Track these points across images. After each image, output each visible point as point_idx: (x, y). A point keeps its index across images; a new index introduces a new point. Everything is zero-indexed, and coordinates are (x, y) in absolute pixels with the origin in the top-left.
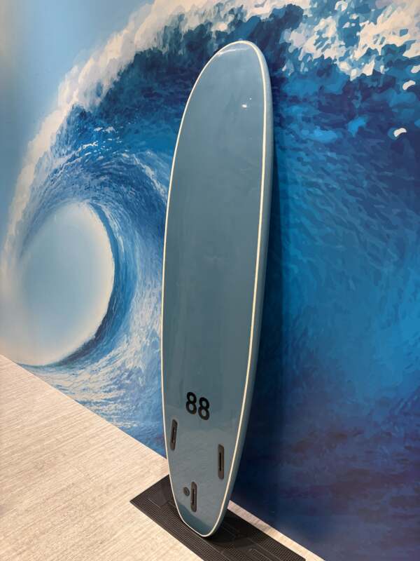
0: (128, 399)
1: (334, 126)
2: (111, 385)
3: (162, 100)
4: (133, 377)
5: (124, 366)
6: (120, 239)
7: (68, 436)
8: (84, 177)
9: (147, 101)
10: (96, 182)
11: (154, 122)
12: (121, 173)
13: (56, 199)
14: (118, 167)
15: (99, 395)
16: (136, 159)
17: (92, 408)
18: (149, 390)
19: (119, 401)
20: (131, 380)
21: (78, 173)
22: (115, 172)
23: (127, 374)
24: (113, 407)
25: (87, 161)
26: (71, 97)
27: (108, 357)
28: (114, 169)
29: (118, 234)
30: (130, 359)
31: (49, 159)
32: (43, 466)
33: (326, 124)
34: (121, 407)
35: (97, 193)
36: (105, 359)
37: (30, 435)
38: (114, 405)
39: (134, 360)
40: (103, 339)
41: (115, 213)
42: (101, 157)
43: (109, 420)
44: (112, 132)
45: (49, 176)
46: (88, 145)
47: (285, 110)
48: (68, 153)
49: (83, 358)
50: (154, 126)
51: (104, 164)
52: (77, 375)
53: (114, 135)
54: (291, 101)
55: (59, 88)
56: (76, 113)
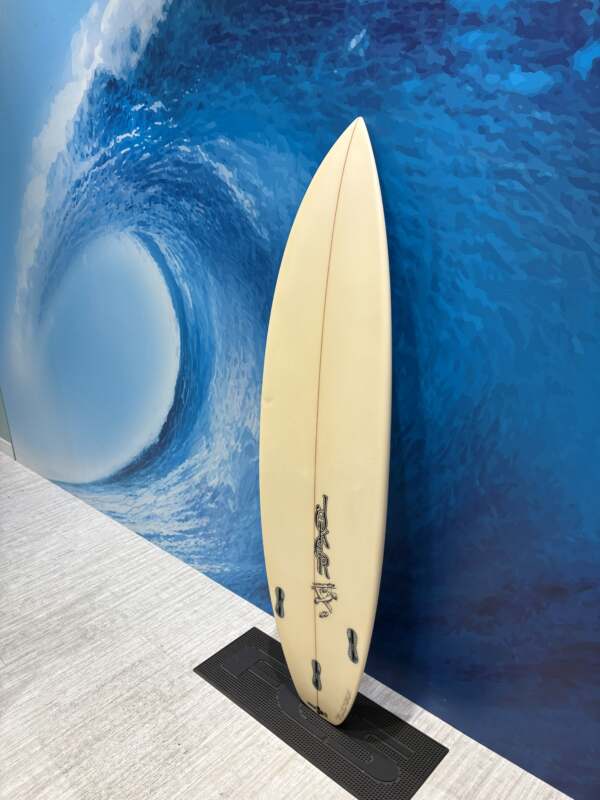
0: (215, 531)
1: (547, 62)
2: (187, 510)
3: (239, 46)
4: (221, 498)
5: (206, 483)
6: (186, 288)
7: (128, 588)
8: (122, 189)
9: (214, 49)
10: (141, 196)
11: (227, 87)
12: (179, 179)
13: (82, 229)
14: (174, 169)
15: (170, 525)
16: (203, 154)
17: (162, 544)
18: (245, 518)
19: (201, 533)
20: (217, 503)
21: (112, 184)
22: (170, 178)
23: (210, 494)
24: (192, 543)
25: (124, 162)
26: (91, 58)
27: (180, 469)
28: (168, 171)
29: (181, 279)
30: (213, 472)
31: (66, 165)
32: (94, 635)
33: (531, 60)
34: (204, 543)
35: (145, 214)
36: (176, 472)
37: (73, 587)
38: (194, 540)
39: (220, 473)
40: (170, 441)
41: (174, 245)
42: (147, 155)
43: (188, 561)
44: (161, 110)
45: (68, 193)
46: (125, 136)
47: (456, 39)
48: (95, 151)
49: (142, 472)
50: (228, 94)
51: (152, 166)
52: (136, 497)
53: (163, 114)
54: (464, 23)
55: (72, 44)
56: (101, 83)
